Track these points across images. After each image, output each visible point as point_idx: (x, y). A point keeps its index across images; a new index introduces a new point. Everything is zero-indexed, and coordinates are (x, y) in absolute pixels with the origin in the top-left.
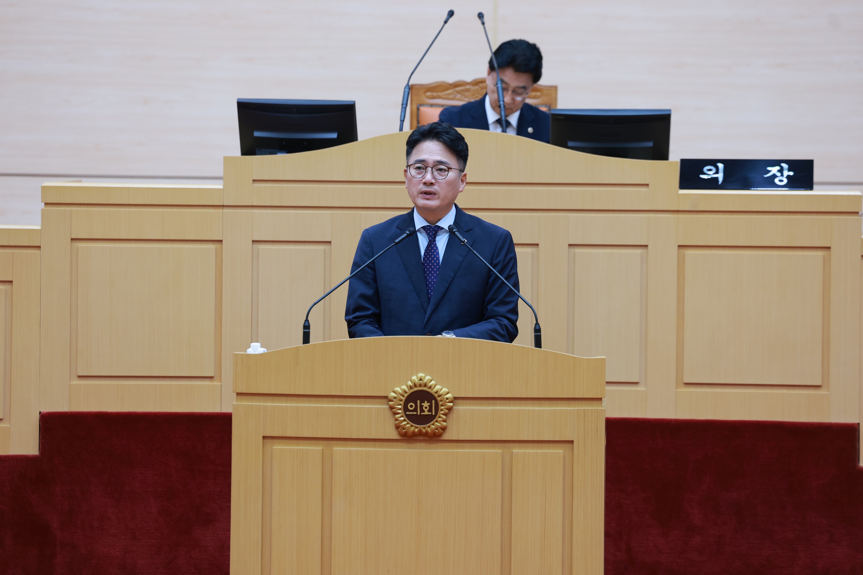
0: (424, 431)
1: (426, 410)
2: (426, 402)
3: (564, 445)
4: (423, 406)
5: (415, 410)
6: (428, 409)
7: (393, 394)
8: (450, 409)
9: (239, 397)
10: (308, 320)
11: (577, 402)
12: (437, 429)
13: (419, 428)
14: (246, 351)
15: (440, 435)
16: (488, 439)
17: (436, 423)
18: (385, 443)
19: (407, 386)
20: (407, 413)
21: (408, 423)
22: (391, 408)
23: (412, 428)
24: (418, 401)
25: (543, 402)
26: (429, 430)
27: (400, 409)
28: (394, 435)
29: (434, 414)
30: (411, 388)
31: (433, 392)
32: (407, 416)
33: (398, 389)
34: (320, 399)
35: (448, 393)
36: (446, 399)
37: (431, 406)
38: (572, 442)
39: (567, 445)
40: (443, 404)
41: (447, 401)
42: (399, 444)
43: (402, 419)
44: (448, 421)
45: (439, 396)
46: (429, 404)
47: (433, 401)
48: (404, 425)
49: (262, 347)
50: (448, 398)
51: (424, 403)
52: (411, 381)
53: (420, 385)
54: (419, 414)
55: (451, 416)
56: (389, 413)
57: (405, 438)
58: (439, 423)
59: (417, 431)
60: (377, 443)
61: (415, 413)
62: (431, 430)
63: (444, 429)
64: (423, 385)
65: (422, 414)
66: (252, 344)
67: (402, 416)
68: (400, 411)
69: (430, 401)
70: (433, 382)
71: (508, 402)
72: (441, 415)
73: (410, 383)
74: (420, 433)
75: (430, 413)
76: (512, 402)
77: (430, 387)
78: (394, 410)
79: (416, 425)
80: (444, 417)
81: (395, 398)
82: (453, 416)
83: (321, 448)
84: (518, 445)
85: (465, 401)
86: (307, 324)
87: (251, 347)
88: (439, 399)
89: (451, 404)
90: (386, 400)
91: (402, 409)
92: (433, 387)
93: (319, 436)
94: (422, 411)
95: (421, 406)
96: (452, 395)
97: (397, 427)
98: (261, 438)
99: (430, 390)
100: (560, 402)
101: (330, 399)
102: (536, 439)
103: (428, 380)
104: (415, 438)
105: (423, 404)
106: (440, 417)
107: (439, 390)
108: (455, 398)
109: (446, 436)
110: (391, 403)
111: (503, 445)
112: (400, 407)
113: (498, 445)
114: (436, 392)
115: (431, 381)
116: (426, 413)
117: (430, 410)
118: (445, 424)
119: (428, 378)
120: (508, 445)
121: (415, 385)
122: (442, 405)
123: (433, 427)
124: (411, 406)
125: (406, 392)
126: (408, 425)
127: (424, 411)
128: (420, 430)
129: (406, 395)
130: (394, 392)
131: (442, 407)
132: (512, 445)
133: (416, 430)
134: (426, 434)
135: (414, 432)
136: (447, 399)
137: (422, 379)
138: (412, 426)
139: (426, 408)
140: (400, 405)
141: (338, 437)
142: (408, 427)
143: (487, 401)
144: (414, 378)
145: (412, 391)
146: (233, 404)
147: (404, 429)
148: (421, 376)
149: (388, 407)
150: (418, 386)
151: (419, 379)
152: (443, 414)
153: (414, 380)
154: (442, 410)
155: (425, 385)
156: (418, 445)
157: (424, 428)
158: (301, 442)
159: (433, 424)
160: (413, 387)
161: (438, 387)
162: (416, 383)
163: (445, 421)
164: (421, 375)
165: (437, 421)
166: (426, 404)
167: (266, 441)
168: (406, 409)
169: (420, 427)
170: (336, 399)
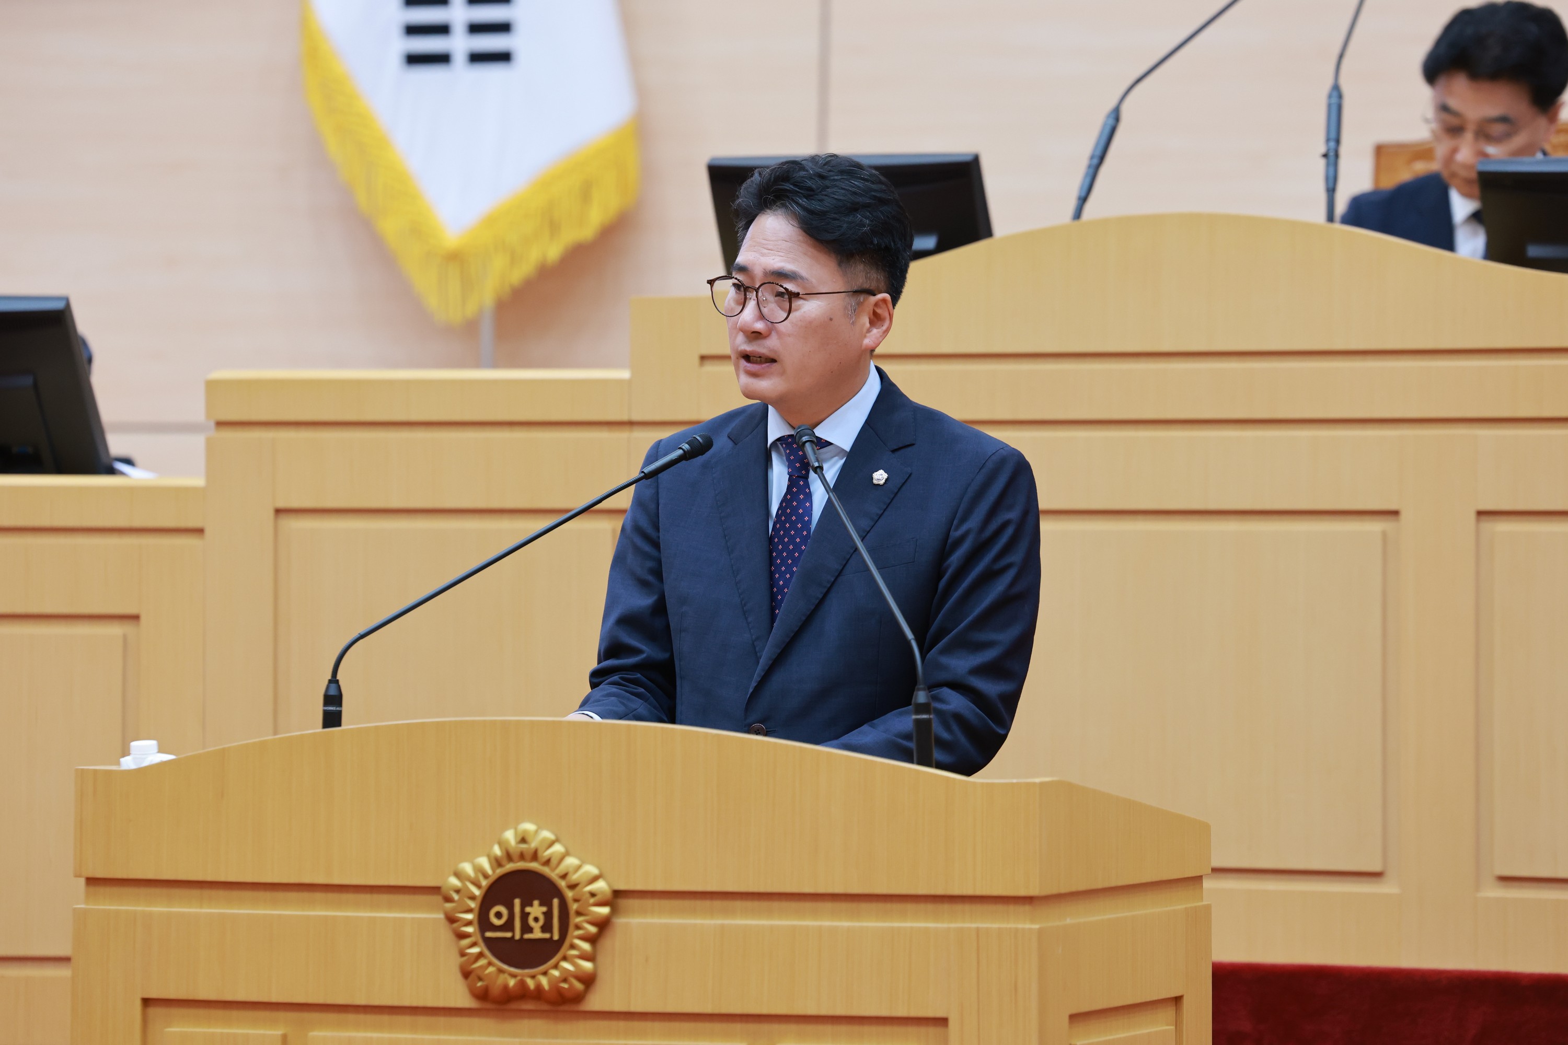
0: (531, 983)
1: (536, 926)
2: (536, 903)
3: (922, 1030)
4: (529, 914)
5: (509, 926)
6: (541, 922)
7: (454, 881)
8: (603, 925)
9: (92, 889)
10: (338, 680)
11: (959, 907)
12: (565, 980)
13: (519, 978)
14: (118, 763)
15: (578, 998)
16: (708, 1009)
17: (566, 965)
18: (442, 1020)
19: (489, 856)
20: (489, 934)
21: (490, 964)
22: (451, 920)
23: (502, 979)
24: (517, 902)
25: (864, 906)
26: (544, 981)
27: (469, 923)
28: (460, 996)
29: (556, 937)
30: (497, 862)
31: (553, 875)
32: (489, 942)
33: (467, 868)
34: (280, 895)
35: (595, 879)
36: (588, 895)
37: (548, 915)
38: (942, 1022)
39: (932, 1031)
40: (581, 910)
41: (592, 901)
42: (476, 1022)
43: (475, 950)
44: (600, 958)
45: (573, 887)
46: (544, 909)
47: (556, 902)
48: (481, 967)
49: (161, 750)
50: (594, 891)
51: (531, 905)
52: (500, 844)
53: (522, 857)
54: (517, 937)
55: (607, 943)
56: (445, 933)
57: (488, 1006)
58: (574, 964)
59: (515, 985)
60: (422, 1020)
61: (509, 935)
62: (550, 982)
63: (589, 981)
64: (528, 856)
65: (527, 936)
66: (134, 744)
67: (474, 945)
68: (470, 929)
69: (546, 902)
70: (558, 848)
71: (764, 904)
72: (578, 942)
73: (497, 851)
74: (523, 994)
75: (547, 936)
76: (776, 905)
77: (547, 862)
78: (455, 925)
79: (512, 970)
80: (586, 946)
81: (458, 891)
82: (613, 943)
83: (278, 1032)
84: (793, 1027)
85: (648, 903)
86: (333, 692)
87: (133, 751)
88: (569, 894)
89: (605, 910)
90: (438, 899)
91: (476, 922)
92: (554, 862)
93: (274, 999)
94: (526, 928)
95: (524, 916)
96: (609, 884)
97: (466, 974)
98: (138, 1003)
99: (546, 870)
100: (910, 907)
101: (305, 895)
102: (840, 1011)
103: (544, 840)
104: (514, 1006)
105: (528, 909)
106: (573, 947)
107: (571, 870)
108: (617, 894)
109: (596, 1001)
110: (449, 905)
111: (752, 1027)
112: (469, 916)
113: (738, 1027)
114: (564, 876)
115: (552, 844)
116: (537, 934)
117: (547, 928)
118: (587, 965)
119: (547, 834)
120: (765, 1027)
121: (509, 857)
122: (579, 913)
123: (556, 973)
124: (499, 915)
125: (486, 876)
126: (491, 969)
127: (530, 930)
128: (522, 984)
129: (484, 883)
130: (457, 875)
131: (579, 920)
132: (776, 1027)
133: (512, 983)
134: (538, 994)
135: (506, 987)
136: (593, 895)
137: (528, 838)
138: (501, 971)
139: (536, 920)
140: (469, 911)
141: (321, 1000)
142: (490, 973)
143: (707, 903)
144: (510, 836)
145: (500, 871)
146: (75, 909)
147: (480, 979)
148: (525, 831)
149: (441, 916)
150: (515, 856)
151: (519, 838)
152: (582, 938)
153: (507, 842)
154: (578, 927)
155: (535, 856)
156: (526, 1024)
157: (533, 977)
158: (235, 1014)
159: (556, 967)
160: (504, 862)
161: (571, 861)
162: (511, 851)
163: (585, 957)
164: (529, 827)
165: (565, 958)
166: (536, 910)
167: (153, 1011)
168: (484, 923)
169: (523, 975)
170: (319, 896)
